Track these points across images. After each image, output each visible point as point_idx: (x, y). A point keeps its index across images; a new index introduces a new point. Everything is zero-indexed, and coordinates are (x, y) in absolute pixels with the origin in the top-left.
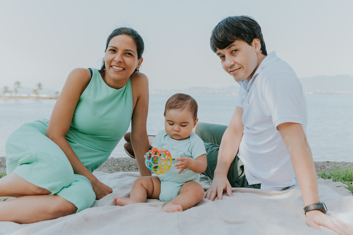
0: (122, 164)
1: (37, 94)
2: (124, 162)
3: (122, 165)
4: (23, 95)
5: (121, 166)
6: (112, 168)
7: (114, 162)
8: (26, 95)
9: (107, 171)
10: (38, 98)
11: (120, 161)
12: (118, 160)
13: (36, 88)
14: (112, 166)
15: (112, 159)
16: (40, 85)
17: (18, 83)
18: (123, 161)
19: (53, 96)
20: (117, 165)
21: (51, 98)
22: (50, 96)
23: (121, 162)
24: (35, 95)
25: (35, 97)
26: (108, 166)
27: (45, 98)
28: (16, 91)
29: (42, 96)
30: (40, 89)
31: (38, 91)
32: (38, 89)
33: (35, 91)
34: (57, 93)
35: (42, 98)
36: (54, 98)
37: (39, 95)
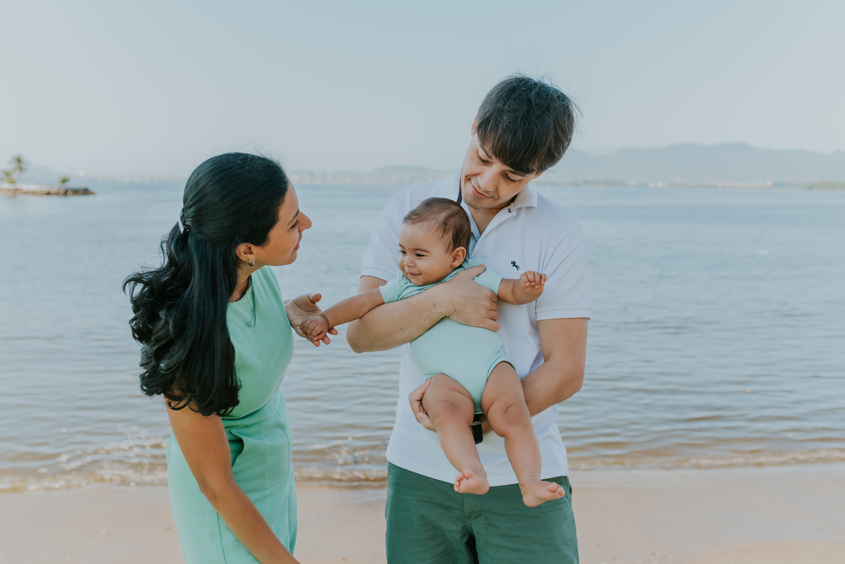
1: (13, 182)
10: (16, 192)
13: (10, 168)
16: (19, 160)
19: (54, 190)
21: (48, 194)
22: (46, 189)
24: (6, 186)
25: (9, 190)
27: (34, 193)
29: (26, 187)
30: (21, 169)
31: (15, 176)
32: (14, 170)
33: (8, 174)
34: (64, 181)
35: (27, 193)
36: (57, 194)
37: (18, 186)
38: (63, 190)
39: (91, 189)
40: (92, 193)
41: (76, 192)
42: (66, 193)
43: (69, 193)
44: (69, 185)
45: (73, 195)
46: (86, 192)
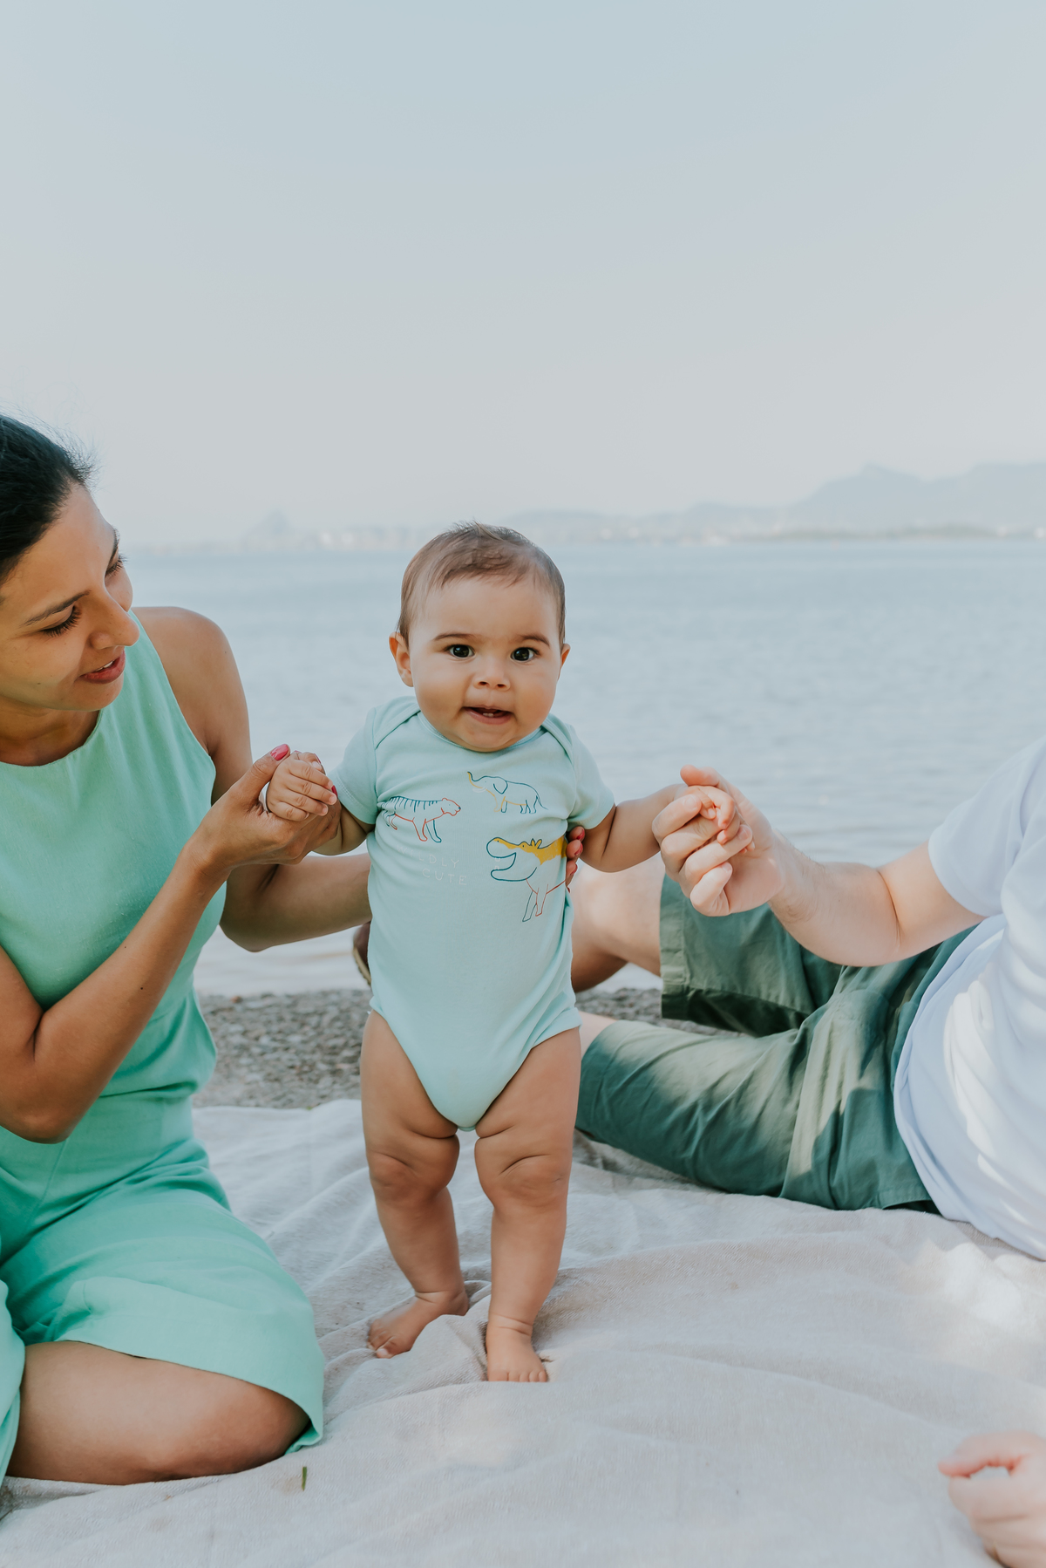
0: (320, 1034)
2: (326, 1019)
3: (320, 1040)
5: (319, 1046)
6: (278, 1060)
7: (281, 1019)
9: (262, 1084)
11: (308, 1015)
12: (295, 1004)
14: (275, 1050)
15: (268, 1001)
18: (321, 1014)
20: (295, 1039)
23: (314, 1020)
26: (256, 1050)
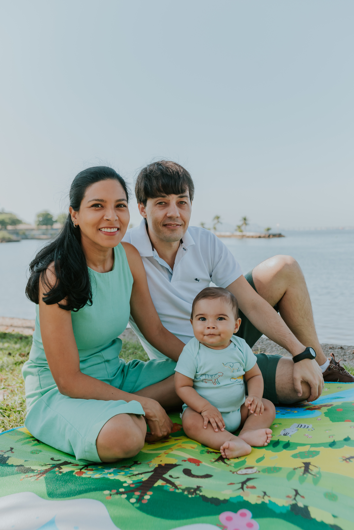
1: (241, 231)
4: (223, 234)
8: (228, 234)
10: (243, 236)
13: (240, 223)
16: (245, 219)
17: (218, 218)
19: (262, 235)
21: (260, 237)
22: (258, 235)
24: (238, 233)
25: (239, 236)
27: (252, 237)
28: (215, 228)
29: (248, 234)
30: (246, 224)
31: (243, 228)
32: (242, 225)
33: (239, 227)
34: (268, 229)
35: (248, 237)
36: (264, 237)
37: (244, 233)
38: (267, 235)
39: (283, 234)
40: (284, 236)
41: (274, 236)
42: (269, 236)
43: (271, 236)
44: (271, 232)
45: (273, 237)
46: (280, 236)
